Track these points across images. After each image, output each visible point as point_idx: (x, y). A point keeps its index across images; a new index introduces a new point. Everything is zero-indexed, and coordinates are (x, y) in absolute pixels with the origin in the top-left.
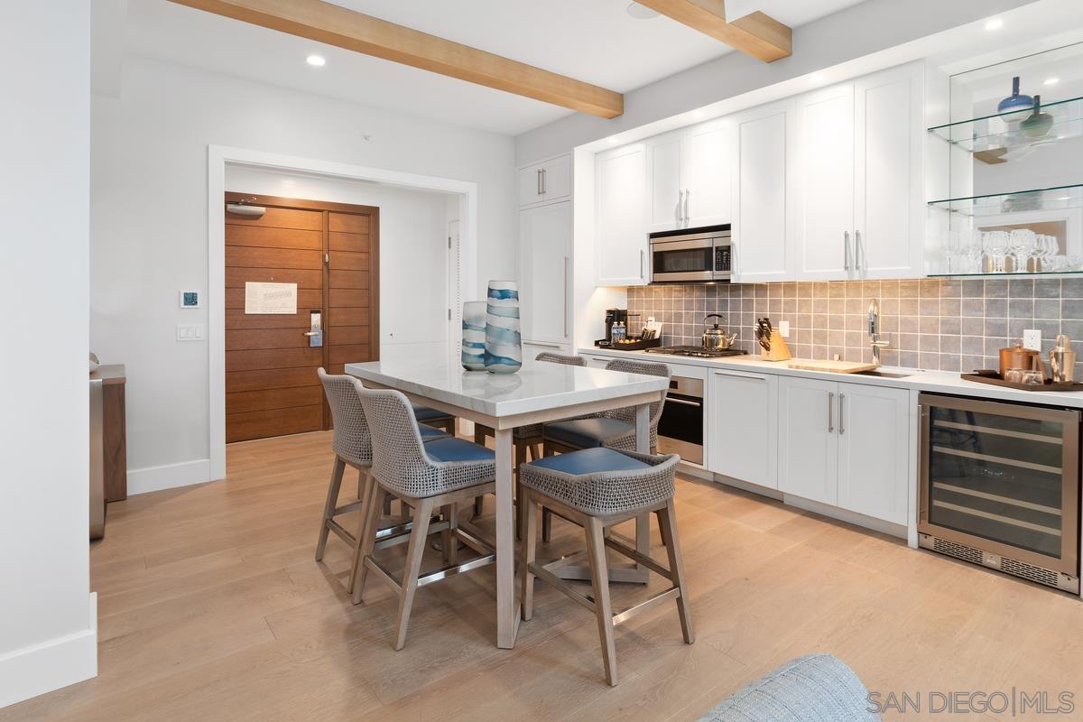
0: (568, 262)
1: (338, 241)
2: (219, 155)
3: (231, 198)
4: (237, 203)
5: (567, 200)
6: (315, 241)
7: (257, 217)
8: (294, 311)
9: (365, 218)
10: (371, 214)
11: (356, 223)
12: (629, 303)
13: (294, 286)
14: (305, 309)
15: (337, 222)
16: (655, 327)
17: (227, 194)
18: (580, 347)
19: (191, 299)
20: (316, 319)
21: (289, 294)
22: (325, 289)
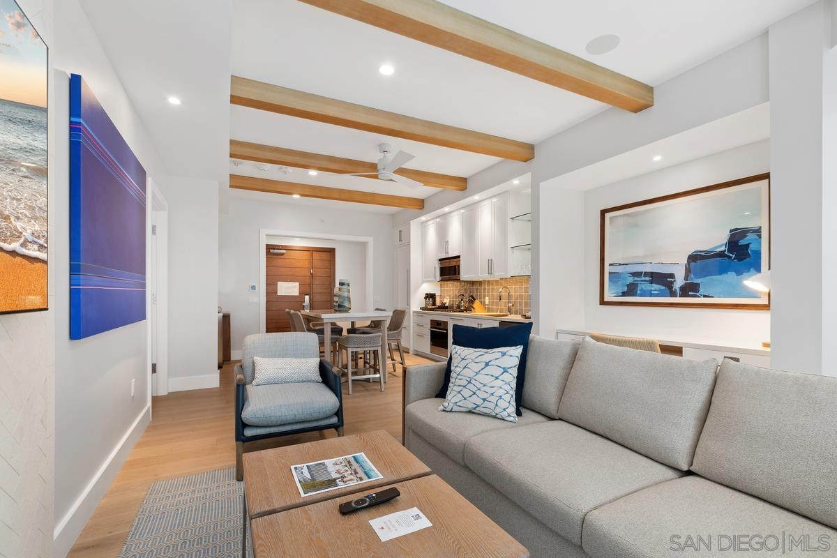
0: (408, 272)
1: (316, 263)
2: (263, 232)
3: (269, 247)
4: (274, 249)
5: (408, 244)
6: (307, 264)
7: (283, 254)
8: (298, 294)
9: (329, 253)
10: (331, 252)
11: (325, 256)
12: (441, 290)
13: (298, 283)
14: (302, 293)
15: (316, 255)
16: (447, 301)
17: (267, 245)
18: (414, 310)
19: (253, 288)
20: (307, 298)
21: (295, 287)
22: (311, 285)
